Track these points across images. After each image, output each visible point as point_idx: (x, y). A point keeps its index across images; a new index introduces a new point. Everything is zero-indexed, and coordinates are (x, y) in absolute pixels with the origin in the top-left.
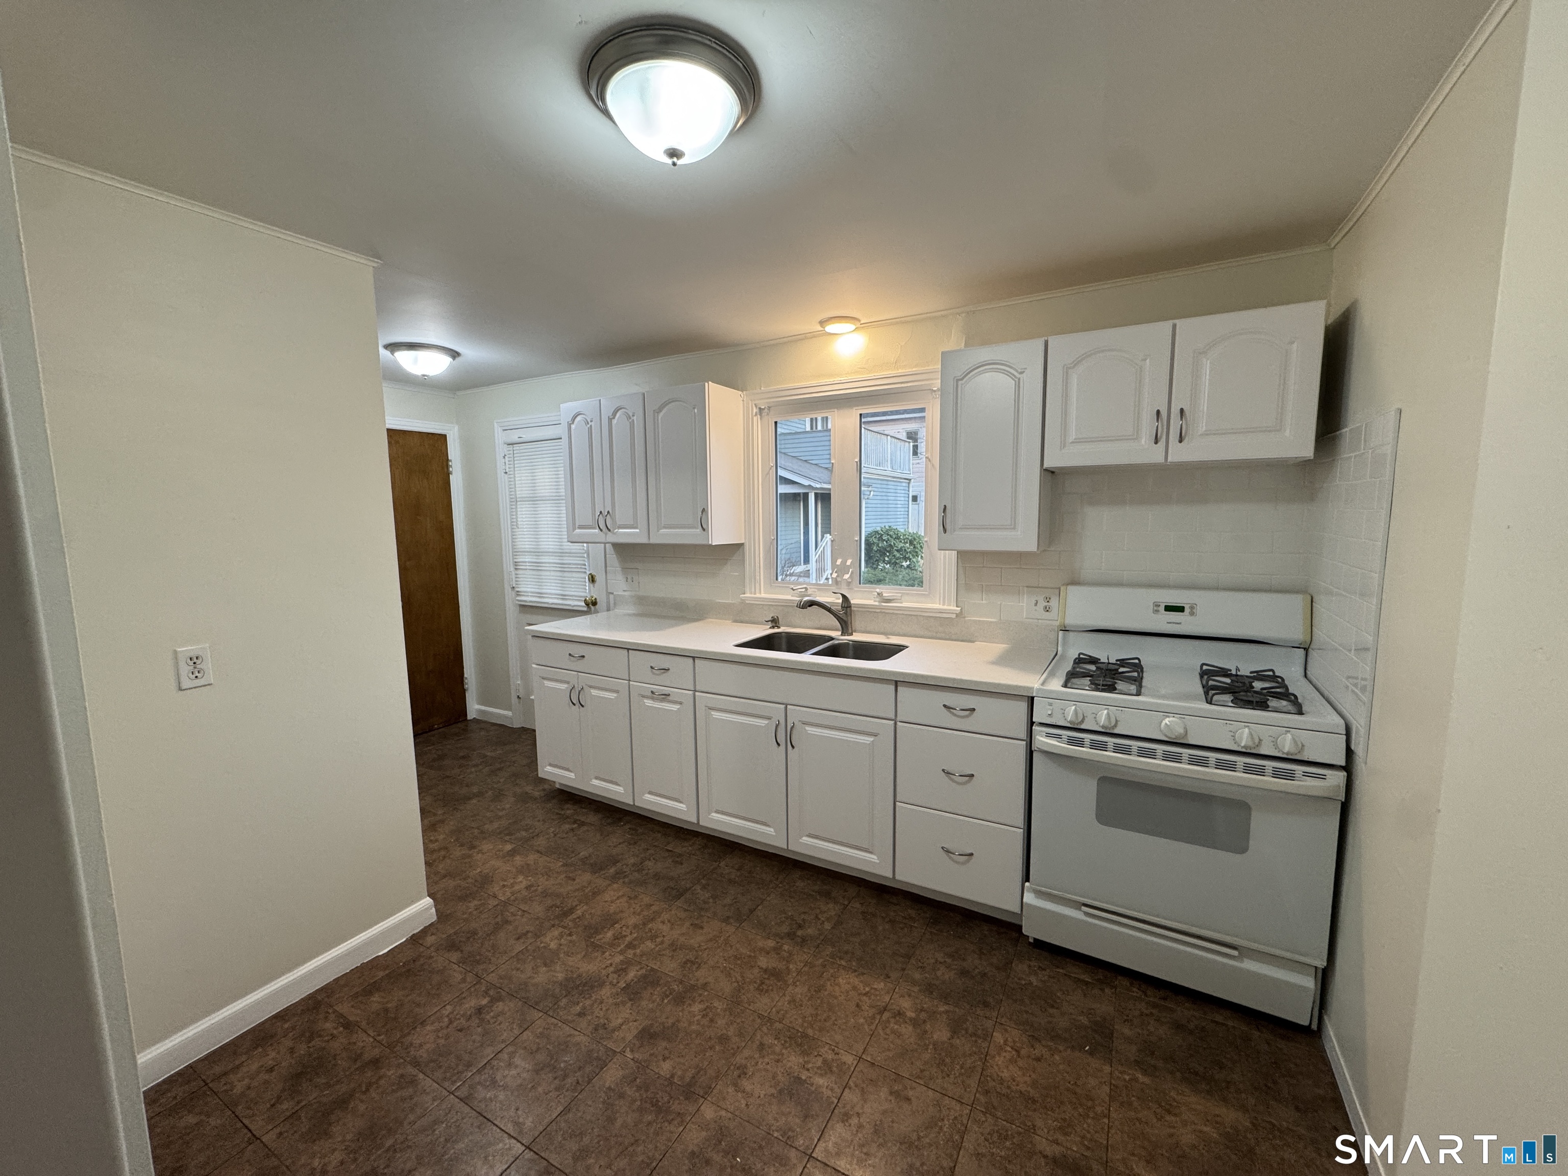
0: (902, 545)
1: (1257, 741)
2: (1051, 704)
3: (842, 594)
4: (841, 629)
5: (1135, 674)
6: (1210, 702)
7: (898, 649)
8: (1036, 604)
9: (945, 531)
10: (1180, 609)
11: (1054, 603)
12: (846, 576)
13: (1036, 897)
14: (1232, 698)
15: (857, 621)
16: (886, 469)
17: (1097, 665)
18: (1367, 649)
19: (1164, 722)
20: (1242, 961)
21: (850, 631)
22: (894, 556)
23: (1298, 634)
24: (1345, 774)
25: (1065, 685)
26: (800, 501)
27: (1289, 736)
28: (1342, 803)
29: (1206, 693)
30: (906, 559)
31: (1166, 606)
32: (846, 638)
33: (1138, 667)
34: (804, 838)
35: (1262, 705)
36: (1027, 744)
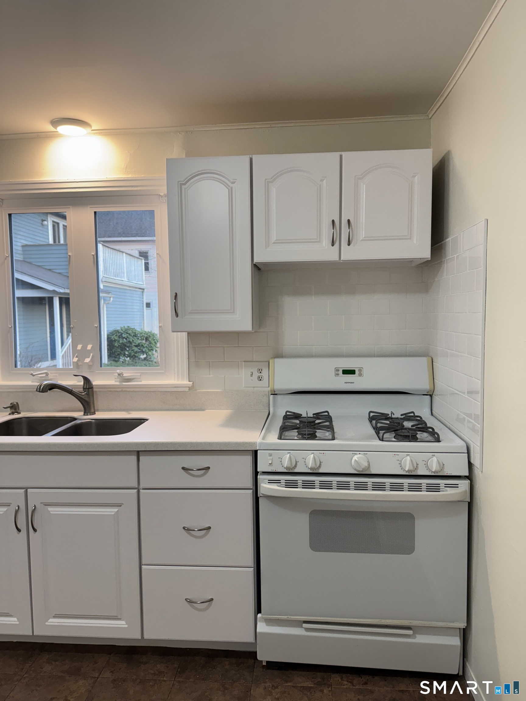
0: (140, 342)
1: (415, 465)
2: (270, 455)
3: (82, 376)
4: (83, 408)
5: (327, 424)
6: (382, 440)
7: (140, 422)
8: (252, 375)
9: (177, 315)
10: (352, 372)
11: (265, 373)
12: (87, 360)
13: (267, 625)
14: (394, 435)
15: (99, 401)
16: (123, 279)
17: (300, 419)
18: (477, 392)
19: (354, 459)
20: (415, 638)
21: (92, 410)
22: (133, 350)
23: (424, 385)
24: (469, 481)
25: (280, 438)
26: (45, 304)
27: (435, 459)
28: (469, 503)
29: (378, 434)
30: (143, 352)
31: (343, 370)
32: (89, 417)
33: (329, 418)
34: (51, 620)
35: (413, 438)
36: (253, 492)
